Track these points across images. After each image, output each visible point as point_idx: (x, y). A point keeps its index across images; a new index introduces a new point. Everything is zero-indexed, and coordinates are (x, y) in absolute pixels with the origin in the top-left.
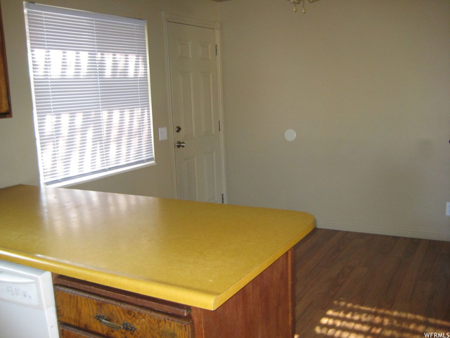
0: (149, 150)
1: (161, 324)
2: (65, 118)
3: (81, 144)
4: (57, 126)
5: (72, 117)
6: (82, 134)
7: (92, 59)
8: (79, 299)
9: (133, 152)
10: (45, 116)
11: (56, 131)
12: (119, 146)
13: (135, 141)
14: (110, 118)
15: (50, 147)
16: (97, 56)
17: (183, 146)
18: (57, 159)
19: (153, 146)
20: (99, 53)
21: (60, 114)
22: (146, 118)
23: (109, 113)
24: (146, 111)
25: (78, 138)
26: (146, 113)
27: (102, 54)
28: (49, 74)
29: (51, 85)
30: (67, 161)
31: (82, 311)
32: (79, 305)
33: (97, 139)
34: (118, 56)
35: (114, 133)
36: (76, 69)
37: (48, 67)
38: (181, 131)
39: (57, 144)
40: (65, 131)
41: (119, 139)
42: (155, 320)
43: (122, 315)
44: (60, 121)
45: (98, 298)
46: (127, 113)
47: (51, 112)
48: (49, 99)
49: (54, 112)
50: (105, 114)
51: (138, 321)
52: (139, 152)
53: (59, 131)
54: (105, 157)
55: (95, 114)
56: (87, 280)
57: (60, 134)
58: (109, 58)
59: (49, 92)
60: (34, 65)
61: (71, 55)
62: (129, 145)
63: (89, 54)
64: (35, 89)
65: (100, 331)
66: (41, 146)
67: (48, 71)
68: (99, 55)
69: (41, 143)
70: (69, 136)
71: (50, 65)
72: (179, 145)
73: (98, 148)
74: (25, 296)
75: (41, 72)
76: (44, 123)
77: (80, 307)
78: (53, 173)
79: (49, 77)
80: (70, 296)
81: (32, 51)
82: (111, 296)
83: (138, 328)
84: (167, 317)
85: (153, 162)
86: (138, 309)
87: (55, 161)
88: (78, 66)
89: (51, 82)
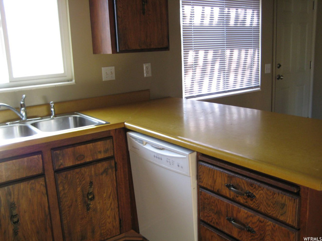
0: (257, 80)
1: (275, 196)
2: (201, 53)
3: (211, 72)
4: (196, 59)
5: (206, 53)
6: (212, 65)
7: (222, 12)
8: (215, 172)
9: (245, 80)
10: (188, 51)
11: (195, 62)
12: (236, 75)
13: (247, 73)
14: (231, 55)
15: (190, 73)
16: (225, 10)
17: (281, 79)
18: (194, 82)
19: (260, 77)
20: (227, 8)
21: (198, 51)
22: (256, 57)
23: (231, 51)
24: (257, 51)
25: (209, 68)
26: (257, 53)
27: (228, 9)
28: (192, 23)
29: (194, 31)
30: (201, 83)
31: (217, 181)
32: (215, 176)
33: (222, 69)
34: (240, 10)
35: (234, 66)
36: (210, 20)
37: (192, 18)
38: (281, 67)
39: (195, 71)
40: (201, 62)
41: (236, 71)
42: (270, 192)
43: (246, 187)
44: (198, 55)
45: (229, 173)
46: (243, 52)
47: (192, 49)
48: (192, 40)
49: (194, 49)
50: (228, 52)
51: (257, 192)
52: (250, 80)
53: (197, 62)
54: (226, 82)
55: (221, 52)
56: (223, 159)
57: (197, 64)
58: (233, 12)
59: (192, 35)
60: (183, 17)
61: (208, 9)
62: (243, 75)
63: (220, 9)
64: (183, 33)
65: (228, 195)
66: (185, 72)
67: (192, 20)
68: (226, 10)
69: (185, 70)
70: (203, 66)
71: (193, 17)
72: (279, 78)
73: (222, 76)
74: (178, 166)
75: (187, 21)
76: (188, 56)
77: (215, 178)
78: (191, 91)
79: (192, 25)
80: (210, 169)
81: (183, 7)
82: (239, 172)
83: (257, 196)
84: (280, 191)
85: (259, 89)
86: (259, 183)
87: (193, 83)
88: (212, 18)
89: (194, 28)
